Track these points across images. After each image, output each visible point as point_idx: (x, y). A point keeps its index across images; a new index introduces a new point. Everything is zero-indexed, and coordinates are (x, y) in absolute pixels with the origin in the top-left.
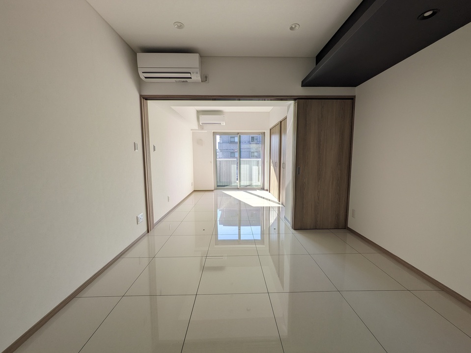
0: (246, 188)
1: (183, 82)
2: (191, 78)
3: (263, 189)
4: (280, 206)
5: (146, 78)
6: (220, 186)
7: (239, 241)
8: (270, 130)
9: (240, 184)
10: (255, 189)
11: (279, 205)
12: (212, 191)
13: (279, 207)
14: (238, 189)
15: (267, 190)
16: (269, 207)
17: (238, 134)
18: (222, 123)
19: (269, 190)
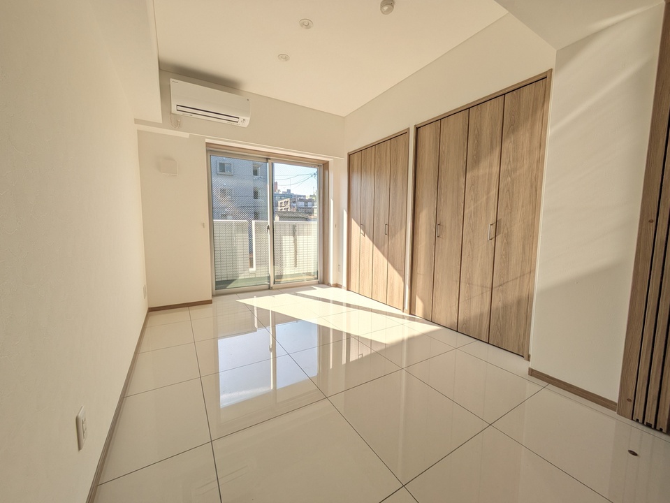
3: (323, 282)
6: (222, 286)
8: (349, 155)
12: (209, 302)
14: (269, 288)
15: (337, 286)
17: (267, 159)
18: (241, 118)
19: (344, 284)
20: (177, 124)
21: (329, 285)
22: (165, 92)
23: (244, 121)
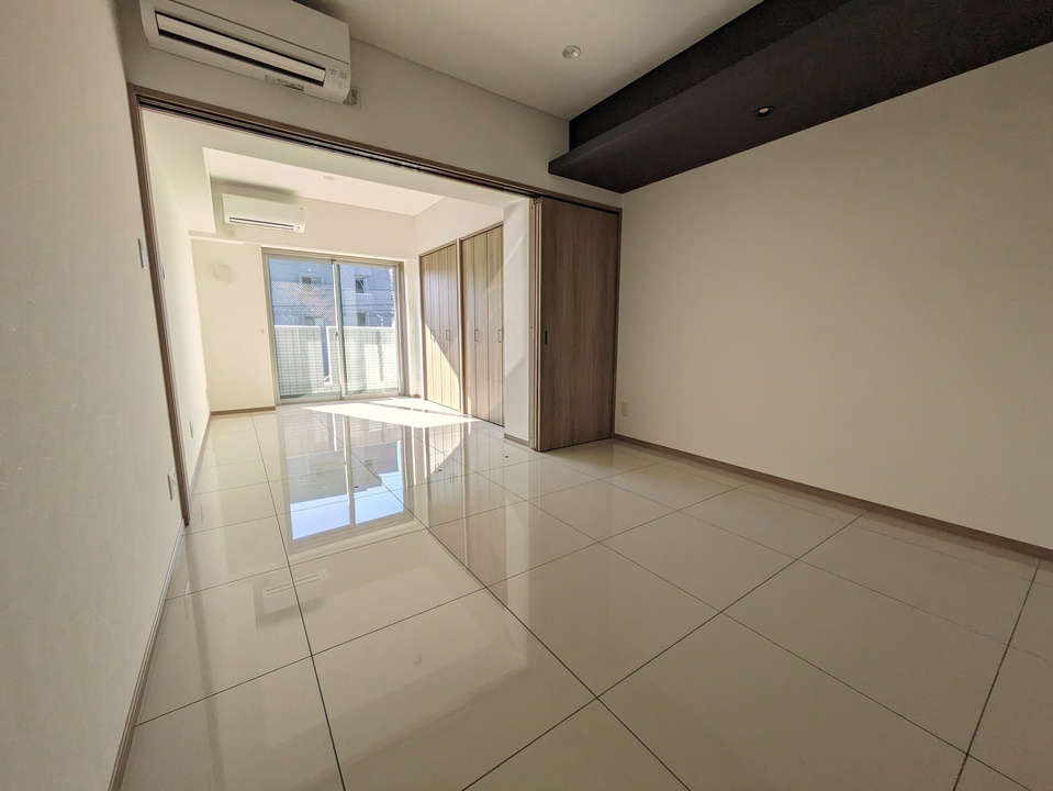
0: (362, 396)
1: (292, 86)
2: (320, 83)
3: (405, 394)
4: (470, 420)
5: (162, 32)
6: (290, 396)
7: (352, 529)
8: (421, 258)
9: (346, 388)
10: (388, 397)
11: (466, 420)
12: (272, 409)
13: (466, 425)
14: (342, 399)
15: (417, 396)
16: (427, 429)
17: (333, 260)
18: (296, 226)
19: (423, 395)
20: (231, 234)
21: (409, 396)
22: (218, 206)
23: (299, 228)
